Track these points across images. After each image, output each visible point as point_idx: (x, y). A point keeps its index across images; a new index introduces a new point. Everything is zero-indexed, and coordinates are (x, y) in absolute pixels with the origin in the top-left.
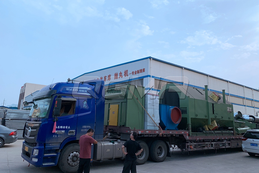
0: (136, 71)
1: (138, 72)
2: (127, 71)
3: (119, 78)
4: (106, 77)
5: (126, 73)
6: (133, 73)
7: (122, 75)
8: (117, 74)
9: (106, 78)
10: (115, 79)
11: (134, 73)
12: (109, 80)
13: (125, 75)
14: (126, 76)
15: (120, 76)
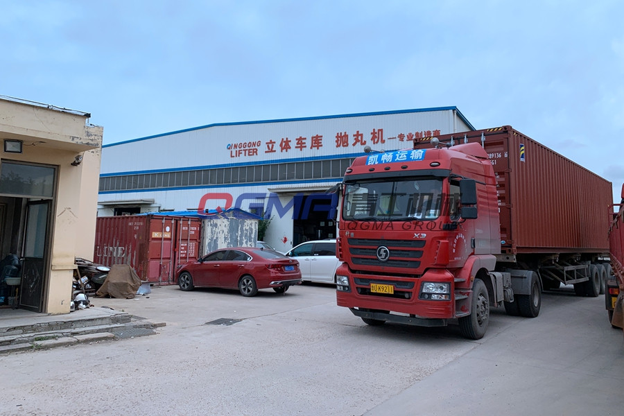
2: (382, 130)
3: (354, 145)
4: (305, 139)
5: (377, 137)
6: (401, 137)
7: (364, 139)
8: (346, 136)
9: (303, 141)
10: (338, 146)
11: (406, 138)
12: (315, 149)
13: (373, 139)
14: (377, 143)
15: (357, 141)
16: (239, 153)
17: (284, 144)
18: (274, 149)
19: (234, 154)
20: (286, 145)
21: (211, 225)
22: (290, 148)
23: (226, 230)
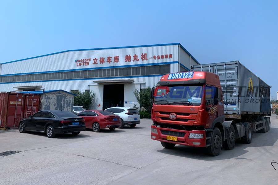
0: (159, 56)
1: (163, 57)
2: (146, 54)
3: (133, 61)
4: (111, 58)
5: (144, 57)
6: (155, 57)
7: (138, 58)
8: (130, 57)
10: (126, 61)
11: (157, 58)
12: (116, 63)
13: (142, 58)
14: (144, 60)
15: (135, 59)
16: (81, 64)
17: (101, 60)
18: (97, 62)
19: (78, 65)
20: (102, 61)
21: (46, 98)
22: (104, 62)
23: (55, 101)
